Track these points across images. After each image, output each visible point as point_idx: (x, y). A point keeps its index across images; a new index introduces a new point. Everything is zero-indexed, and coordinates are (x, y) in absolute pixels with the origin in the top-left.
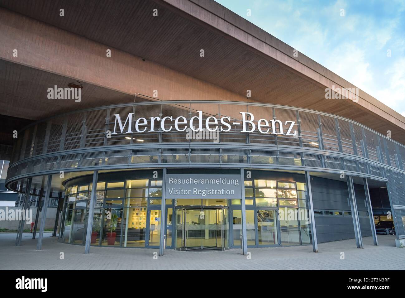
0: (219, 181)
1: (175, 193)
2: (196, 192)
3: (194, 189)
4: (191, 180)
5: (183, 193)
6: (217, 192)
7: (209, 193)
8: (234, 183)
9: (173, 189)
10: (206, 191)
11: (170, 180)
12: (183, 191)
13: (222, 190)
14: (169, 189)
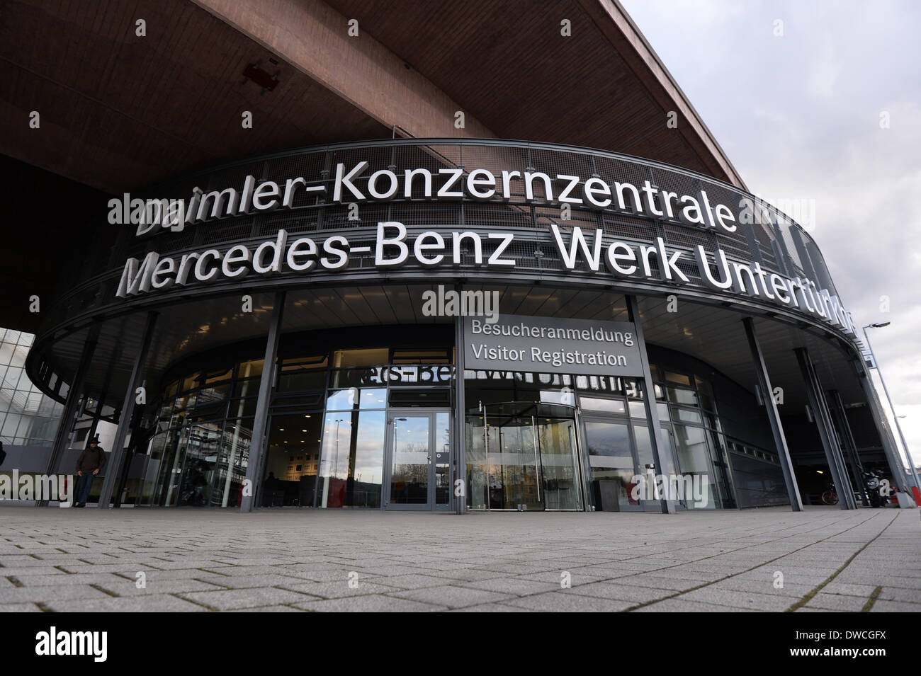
0: (589, 334)
1: (488, 357)
2: (537, 355)
3: (533, 348)
4: (523, 328)
5: (508, 356)
6: (587, 357)
7: (568, 360)
8: (622, 340)
9: (482, 346)
10: (561, 355)
11: (474, 326)
12: (507, 353)
13: (599, 355)
14: (473, 345)
